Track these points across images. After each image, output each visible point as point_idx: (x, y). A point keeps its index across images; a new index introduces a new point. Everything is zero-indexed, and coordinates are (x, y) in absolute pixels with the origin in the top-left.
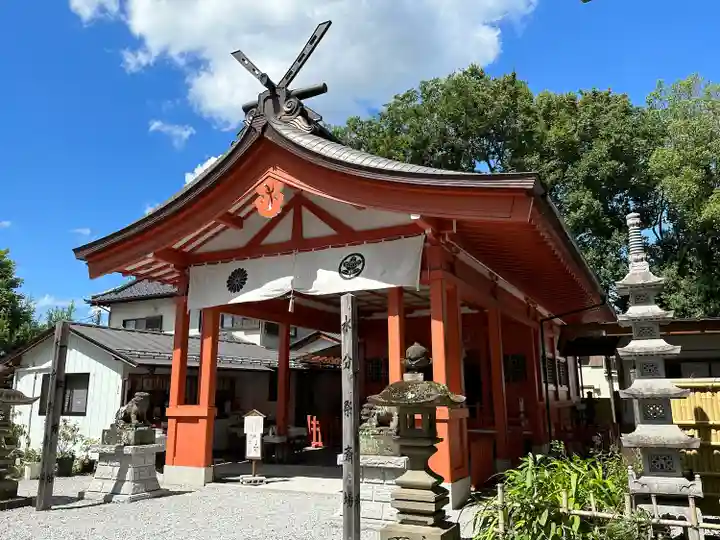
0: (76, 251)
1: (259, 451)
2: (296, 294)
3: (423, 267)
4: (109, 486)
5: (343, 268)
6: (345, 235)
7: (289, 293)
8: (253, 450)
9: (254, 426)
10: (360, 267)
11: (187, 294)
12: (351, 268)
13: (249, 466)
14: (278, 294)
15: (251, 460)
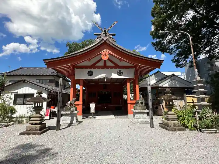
0: (44, 60)
1: (94, 111)
2: (107, 78)
3: (135, 75)
4: (69, 122)
5: (118, 73)
6: (116, 66)
7: (105, 77)
8: (93, 110)
9: (93, 106)
10: (122, 73)
11: (75, 75)
12: (120, 73)
13: (91, 114)
14: (102, 77)
15: (92, 113)
